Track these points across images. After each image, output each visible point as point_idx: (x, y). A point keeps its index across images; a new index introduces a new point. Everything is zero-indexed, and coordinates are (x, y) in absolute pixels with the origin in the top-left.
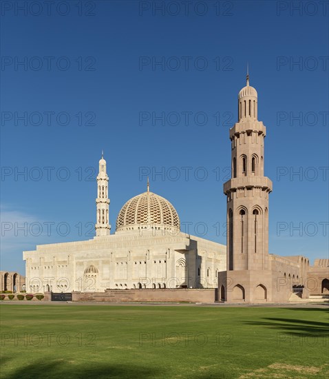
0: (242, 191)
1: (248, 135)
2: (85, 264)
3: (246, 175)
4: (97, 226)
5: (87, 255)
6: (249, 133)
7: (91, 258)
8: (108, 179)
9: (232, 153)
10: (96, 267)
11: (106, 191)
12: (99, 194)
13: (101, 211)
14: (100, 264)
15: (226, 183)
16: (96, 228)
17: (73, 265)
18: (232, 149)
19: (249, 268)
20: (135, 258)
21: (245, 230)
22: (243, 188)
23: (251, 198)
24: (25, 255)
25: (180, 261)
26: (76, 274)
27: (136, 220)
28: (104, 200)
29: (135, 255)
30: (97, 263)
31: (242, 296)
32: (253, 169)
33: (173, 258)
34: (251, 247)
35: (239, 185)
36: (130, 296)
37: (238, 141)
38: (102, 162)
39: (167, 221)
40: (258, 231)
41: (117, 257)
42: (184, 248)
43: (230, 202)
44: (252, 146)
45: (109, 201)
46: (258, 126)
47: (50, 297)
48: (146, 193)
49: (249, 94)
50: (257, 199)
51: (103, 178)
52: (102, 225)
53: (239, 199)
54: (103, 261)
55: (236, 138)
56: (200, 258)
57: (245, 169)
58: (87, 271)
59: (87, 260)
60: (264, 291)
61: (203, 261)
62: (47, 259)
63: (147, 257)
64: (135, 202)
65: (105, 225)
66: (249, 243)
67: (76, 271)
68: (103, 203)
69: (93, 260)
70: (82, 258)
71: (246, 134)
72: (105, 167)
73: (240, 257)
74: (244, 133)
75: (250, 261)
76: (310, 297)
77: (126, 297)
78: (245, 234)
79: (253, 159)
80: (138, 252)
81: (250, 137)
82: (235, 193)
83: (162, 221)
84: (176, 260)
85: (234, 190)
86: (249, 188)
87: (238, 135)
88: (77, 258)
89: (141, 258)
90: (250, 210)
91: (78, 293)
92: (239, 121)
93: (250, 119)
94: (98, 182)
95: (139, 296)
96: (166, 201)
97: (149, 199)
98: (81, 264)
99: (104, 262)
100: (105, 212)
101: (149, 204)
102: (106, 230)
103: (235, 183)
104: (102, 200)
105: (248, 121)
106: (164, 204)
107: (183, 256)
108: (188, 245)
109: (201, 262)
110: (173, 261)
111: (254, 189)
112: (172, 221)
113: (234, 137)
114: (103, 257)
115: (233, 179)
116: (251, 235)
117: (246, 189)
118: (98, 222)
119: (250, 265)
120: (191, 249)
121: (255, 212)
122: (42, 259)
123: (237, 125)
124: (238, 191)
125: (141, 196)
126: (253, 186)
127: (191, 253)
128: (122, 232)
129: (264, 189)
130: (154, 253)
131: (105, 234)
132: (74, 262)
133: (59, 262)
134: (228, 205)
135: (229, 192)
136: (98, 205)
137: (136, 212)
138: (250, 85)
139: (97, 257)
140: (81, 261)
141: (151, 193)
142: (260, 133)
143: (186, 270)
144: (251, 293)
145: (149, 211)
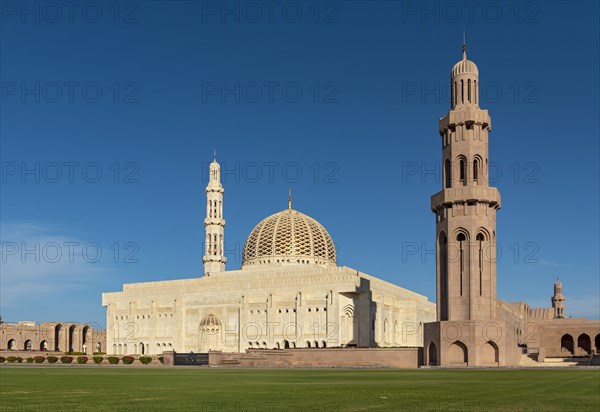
0: (460, 207)
1: (468, 128)
2: (201, 312)
3: (465, 184)
4: (204, 258)
5: (205, 298)
6: (469, 125)
7: (210, 303)
8: (222, 190)
9: (443, 154)
10: (218, 316)
11: (220, 208)
12: (209, 211)
13: (213, 237)
14: (225, 312)
15: (436, 195)
16: (204, 262)
17: (182, 314)
18: (444, 148)
19: (473, 318)
20: (279, 304)
21: (465, 263)
22: (463, 203)
23: (474, 217)
24: (106, 298)
25: (347, 309)
26: (186, 328)
27: (273, 250)
28: (217, 221)
29: (279, 300)
30: (220, 311)
31: (462, 359)
32: (475, 177)
33: (337, 304)
34: (475, 288)
35: (457, 199)
36: (287, 358)
37: (454, 136)
38: (215, 166)
39: (319, 252)
40: (484, 264)
41: (251, 302)
42: (354, 290)
43: (442, 222)
44: (474, 144)
45: (223, 223)
46: (482, 116)
47: (172, 359)
48: (287, 212)
49: (468, 71)
50: (482, 219)
51: (216, 189)
52: (213, 257)
53: (457, 218)
54: (228, 308)
55: (450, 131)
56: (374, 305)
57: (463, 176)
58: (203, 323)
59: (204, 306)
60: (494, 351)
61: (379, 309)
62: (141, 304)
63: (298, 303)
64: (272, 223)
65: (218, 257)
66: (473, 281)
67: (187, 322)
68: (215, 224)
69: (212, 306)
70: (196, 303)
71: (464, 126)
72: (218, 173)
73: (458, 302)
74: (462, 125)
75: (474, 307)
76: (546, 360)
77: (281, 360)
78: (465, 268)
79: (475, 162)
80: (282, 295)
81: (471, 131)
82: (449, 210)
83: (312, 251)
84: (341, 306)
85: (450, 205)
86: (472, 203)
87: (453, 128)
88: (187, 304)
89: (288, 304)
90: (473, 234)
91: (219, 353)
92: (453, 108)
93: (470, 105)
94: (208, 194)
95: (299, 359)
96: (316, 222)
97: (292, 220)
98: (194, 312)
99: (230, 310)
100: (218, 238)
101: (293, 227)
102: (219, 264)
103: (450, 196)
104: (213, 220)
105: (468, 109)
106: (313, 227)
107: (350, 301)
108: (359, 285)
109: (375, 311)
110: (338, 309)
111: (478, 205)
112: (326, 252)
113: (446, 131)
114: (229, 302)
115: (446, 190)
116: (475, 269)
117: (466, 204)
118: (207, 253)
119: (473, 313)
120: (363, 292)
121: (480, 237)
122: (133, 305)
123: (452, 113)
124: (454, 206)
125: (279, 214)
126: (477, 200)
127: (363, 297)
128: (252, 266)
129: (492, 204)
130: (307, 297)
131: (219, 270)
132: (184, 310)
133: (159, 310)
134: (438, 228)
135: (440, 208)
136: (207, 228)
137: (274, 238)
138: (467, 59)
139: (219, 303)
140: (195, 307)
141: (294, 212)
142: (484, 126)
143: (354, 322)
144: (477, 353)
145: (293, 237)
